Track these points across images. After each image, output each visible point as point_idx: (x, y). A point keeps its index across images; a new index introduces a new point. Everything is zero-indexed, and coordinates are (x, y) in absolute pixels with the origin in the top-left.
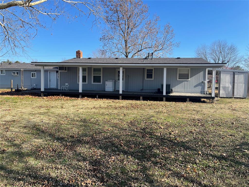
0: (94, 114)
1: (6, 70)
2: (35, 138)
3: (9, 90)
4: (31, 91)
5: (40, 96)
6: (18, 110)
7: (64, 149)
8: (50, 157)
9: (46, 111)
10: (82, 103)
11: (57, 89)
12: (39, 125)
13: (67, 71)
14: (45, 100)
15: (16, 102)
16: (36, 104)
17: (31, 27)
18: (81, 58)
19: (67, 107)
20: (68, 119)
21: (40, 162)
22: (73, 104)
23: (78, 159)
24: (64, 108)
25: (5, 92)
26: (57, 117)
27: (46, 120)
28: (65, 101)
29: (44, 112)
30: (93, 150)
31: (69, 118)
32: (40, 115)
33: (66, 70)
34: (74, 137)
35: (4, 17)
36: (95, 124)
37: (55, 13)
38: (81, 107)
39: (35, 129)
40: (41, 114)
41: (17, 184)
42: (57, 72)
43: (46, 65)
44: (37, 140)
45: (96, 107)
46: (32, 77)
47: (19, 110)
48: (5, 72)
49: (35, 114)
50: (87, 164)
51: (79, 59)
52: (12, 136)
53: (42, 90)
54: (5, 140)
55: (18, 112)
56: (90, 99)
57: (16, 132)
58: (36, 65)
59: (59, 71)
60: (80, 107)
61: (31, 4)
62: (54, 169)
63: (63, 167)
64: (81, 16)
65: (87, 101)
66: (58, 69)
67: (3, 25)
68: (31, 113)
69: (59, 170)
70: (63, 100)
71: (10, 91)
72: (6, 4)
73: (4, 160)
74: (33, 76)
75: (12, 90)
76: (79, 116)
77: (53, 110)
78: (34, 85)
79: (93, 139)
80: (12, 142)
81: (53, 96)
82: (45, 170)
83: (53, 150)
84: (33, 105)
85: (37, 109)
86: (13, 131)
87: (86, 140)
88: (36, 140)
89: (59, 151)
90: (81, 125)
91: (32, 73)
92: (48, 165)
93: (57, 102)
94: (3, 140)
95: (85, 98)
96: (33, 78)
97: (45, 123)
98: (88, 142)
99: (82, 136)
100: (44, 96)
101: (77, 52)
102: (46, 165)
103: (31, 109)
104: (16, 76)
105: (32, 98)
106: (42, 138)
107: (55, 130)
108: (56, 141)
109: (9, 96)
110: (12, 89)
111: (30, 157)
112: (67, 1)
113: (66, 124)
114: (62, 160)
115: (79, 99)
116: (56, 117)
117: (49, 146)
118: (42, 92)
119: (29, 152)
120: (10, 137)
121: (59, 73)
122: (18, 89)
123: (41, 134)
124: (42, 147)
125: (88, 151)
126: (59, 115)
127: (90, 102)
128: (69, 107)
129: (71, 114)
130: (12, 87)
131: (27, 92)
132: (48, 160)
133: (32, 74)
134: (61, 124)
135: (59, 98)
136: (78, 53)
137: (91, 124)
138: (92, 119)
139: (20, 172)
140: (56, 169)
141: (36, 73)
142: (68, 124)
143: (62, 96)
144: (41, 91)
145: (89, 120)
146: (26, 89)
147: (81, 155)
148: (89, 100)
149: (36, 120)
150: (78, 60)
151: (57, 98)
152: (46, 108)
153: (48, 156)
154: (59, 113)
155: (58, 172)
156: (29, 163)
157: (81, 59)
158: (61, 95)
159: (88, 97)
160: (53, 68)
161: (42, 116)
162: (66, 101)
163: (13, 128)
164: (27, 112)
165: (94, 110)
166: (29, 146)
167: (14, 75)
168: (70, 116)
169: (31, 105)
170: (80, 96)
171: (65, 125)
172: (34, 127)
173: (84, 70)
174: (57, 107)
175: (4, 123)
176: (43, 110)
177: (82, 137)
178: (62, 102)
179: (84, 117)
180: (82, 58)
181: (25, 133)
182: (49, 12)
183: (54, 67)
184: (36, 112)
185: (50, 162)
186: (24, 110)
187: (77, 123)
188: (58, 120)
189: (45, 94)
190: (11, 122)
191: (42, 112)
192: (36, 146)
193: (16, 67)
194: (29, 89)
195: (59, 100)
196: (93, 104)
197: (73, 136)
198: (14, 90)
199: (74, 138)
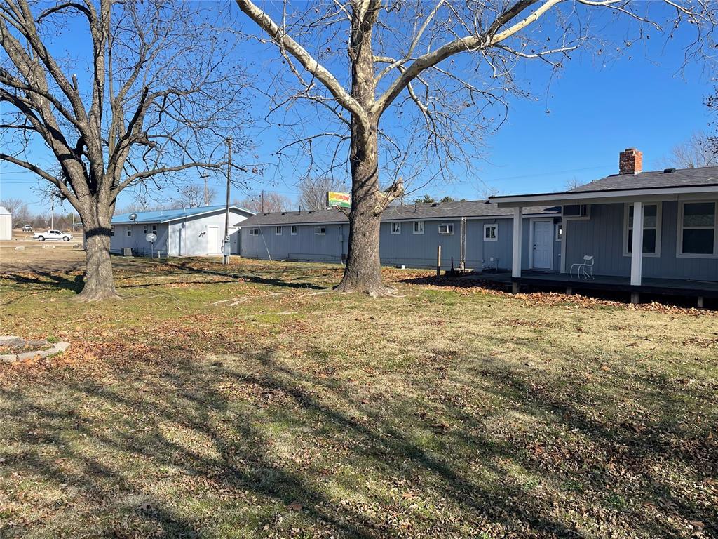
0: (698, 363)
1: (425, 222)
2: (516, 409)
3: (433, 272)
4: (484, 276)
5: (510, 291)
6: (459, 324)
7: (608, 460)
8: (567, 474)
9: (532, 335)
10: (642, 322)
11: (556, 273)
12: (519, 374)
13: (588, 218)
14: (525, 304)
15: (452, 304)
16: (503, 314)
17: (492, 100)
18: (636, 173)
19: (594, 330)
20: (604, 368)
21: (540, 483)
22: (614, 321)
23: (661, 504)
24: (587, 333)
25: (424, 277)
26: (568, 357)
27: (536, 361)
28: (584, 310)
29: (527, 337)
30: (713, 488)
31: (608, 366)
32: (519, 346)
33: (585, 214)
34: (633, 429)
35: (428, 87)
36: (707, 398)
37: (561, 47)
38: (641, 333)
39: (510, 382)
40: (519, 342)
41: (490, 530)
42: (557, 221)
43: (527, 204)
44: (521, 417)
45: (700, 337)
46: (486, 239)
47: (463, 324)
48: (423, 228)
49: (503, 341)
50: (696, 529)
51: (628, 177)
52: (456, 392)
53: (516, 273)
54: (443, 401)
55: (461, 329)
56: (672, 310)
57: (465, 383)
58: (500, 205)
59: (565, 219)
60: (638, 334)
61: (498, 38)
62: (585, 515)
63: (615, 517)
64: (644, 36)
65: (660, 315)
66: (560, 213)
67: (426, 108)
68: (494, 336)
69: (602, 523)
70: (577, 306)
71: (435, 273)
72: (435, 53)
73: (447, 451)
74: (488, 236)
75: (438, 272)
76: (640, 363)
77: (552, 334)
78: (492, 259)
79: (708, 450)
80: (457, 409)
81: (547, 292)
82: (557, 509)
83: (572, 455)
84: (494, 314)
85: (507, 327)
86: (456, 380)
87: (679, 448)
88: (518, 415)
89: (591, 465)
90: (652, 394)
91: (486, 226)
92: (565, 498)
93: (559, 312)
94: (436, 399)
95: (653, 304)
96: (488, 239)
97: (537, 372)
98: (691, 458)
99: (665, 432)
100: (522, 292)
101: (622, 156)
102: (557, 494)
103: (492, 325)
104: (447, 235)
105: (490, 295)
106: (533, 414)
107: (567, 395)
108: (576, 430)
109: (433, 287)
110: (439, 269)
111: (509, 460)
112: (599, 3)
113: (600, 384)
114: (607, 494)
115: (631, 305)
116: (564, 355)
117: (558, 441)
118: (515, 279)
119: (504, 444)
120: (452, 393)
121: (564, 223)
122: (452, 269)
123: (530, 402)
124: (539, 440)
125: (696, 487)
126: (571, 351)
127: (673, 318)
128: (600, 330)
129: (613, 353)
130: (439, 265)
131: (473, 277)
132: (563, 482)
133: (488, 229)
134: (585, 382)
135: (563, 299)
136: (627, 159)
137: (689, 394)
138: (693, 381)
139: (490, 495)
140: (591, 516)
141: (496, 226)
142: (606, 385)
143: (573, 294)
144: (513, 276)
145: (682, 381)
146: (470, 270)
147: (669, 493)
148: (669, 313)
149: (508, 357)
150: (626, 181)
151: (559, 298)
152: (533, 328)
153: (561, 471)
154: (571, 344)
155: (599, 529)
156: (511, 479)
157: (637, 176)
158: (569, 291)
159: (663, 304)
160: (545, 210)
161: (525, 349)
162: (588, 310)
163: (455, 372)
164: (481, 334)
165: (692, 349)
166: (501, 428)
167: (443, 233)
168: (609, 359)
169: (490, 316)
170: (636, 298)
171: (596, 385)
172: (507, 377)
173: (649, 211)
174: (561, 327)
175: (432, 355)
176: (522, 332)
177: (663, 433)
178: (576, 313)
179: (660, 368)
180: (639, 172)
181: (487, 389)
182: (541, 50)
183: (548, 207)
184: (506, 335)
185: (569, 490)
186: (473, 328)
187: (638, 385)
188: (574, 366)
189: (523, 286)
190: (447, 355)
191: (522, 336)
192: (520, 433)
193: (448, 212)
194: (478, 270)
195: (567, 307)
196: (685, 326)
197: (632, 424)
198: (443, 272)
199: (635, 431)
